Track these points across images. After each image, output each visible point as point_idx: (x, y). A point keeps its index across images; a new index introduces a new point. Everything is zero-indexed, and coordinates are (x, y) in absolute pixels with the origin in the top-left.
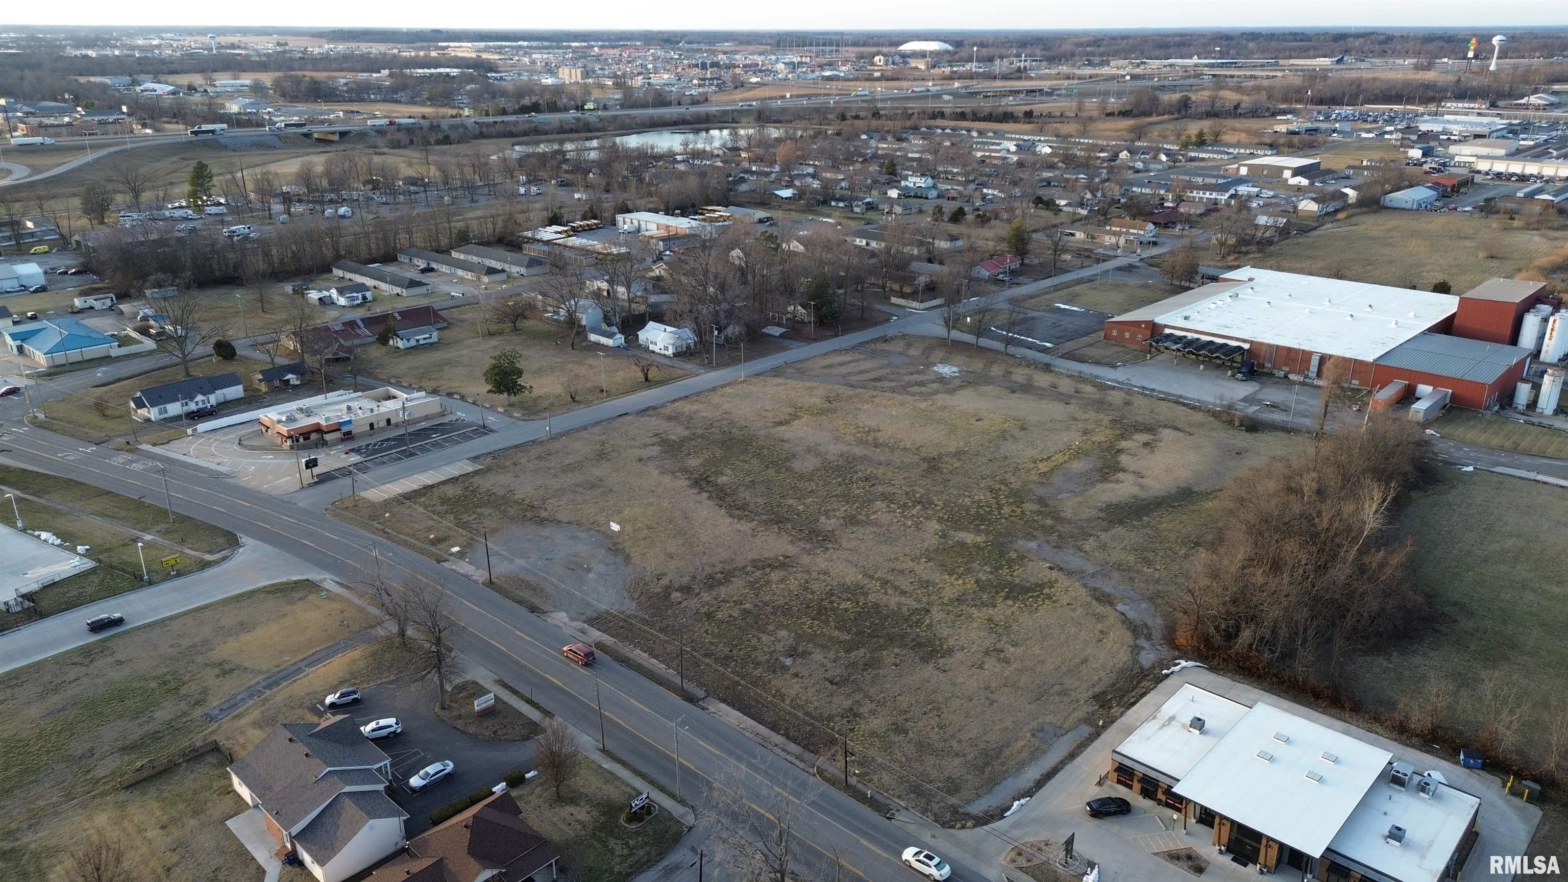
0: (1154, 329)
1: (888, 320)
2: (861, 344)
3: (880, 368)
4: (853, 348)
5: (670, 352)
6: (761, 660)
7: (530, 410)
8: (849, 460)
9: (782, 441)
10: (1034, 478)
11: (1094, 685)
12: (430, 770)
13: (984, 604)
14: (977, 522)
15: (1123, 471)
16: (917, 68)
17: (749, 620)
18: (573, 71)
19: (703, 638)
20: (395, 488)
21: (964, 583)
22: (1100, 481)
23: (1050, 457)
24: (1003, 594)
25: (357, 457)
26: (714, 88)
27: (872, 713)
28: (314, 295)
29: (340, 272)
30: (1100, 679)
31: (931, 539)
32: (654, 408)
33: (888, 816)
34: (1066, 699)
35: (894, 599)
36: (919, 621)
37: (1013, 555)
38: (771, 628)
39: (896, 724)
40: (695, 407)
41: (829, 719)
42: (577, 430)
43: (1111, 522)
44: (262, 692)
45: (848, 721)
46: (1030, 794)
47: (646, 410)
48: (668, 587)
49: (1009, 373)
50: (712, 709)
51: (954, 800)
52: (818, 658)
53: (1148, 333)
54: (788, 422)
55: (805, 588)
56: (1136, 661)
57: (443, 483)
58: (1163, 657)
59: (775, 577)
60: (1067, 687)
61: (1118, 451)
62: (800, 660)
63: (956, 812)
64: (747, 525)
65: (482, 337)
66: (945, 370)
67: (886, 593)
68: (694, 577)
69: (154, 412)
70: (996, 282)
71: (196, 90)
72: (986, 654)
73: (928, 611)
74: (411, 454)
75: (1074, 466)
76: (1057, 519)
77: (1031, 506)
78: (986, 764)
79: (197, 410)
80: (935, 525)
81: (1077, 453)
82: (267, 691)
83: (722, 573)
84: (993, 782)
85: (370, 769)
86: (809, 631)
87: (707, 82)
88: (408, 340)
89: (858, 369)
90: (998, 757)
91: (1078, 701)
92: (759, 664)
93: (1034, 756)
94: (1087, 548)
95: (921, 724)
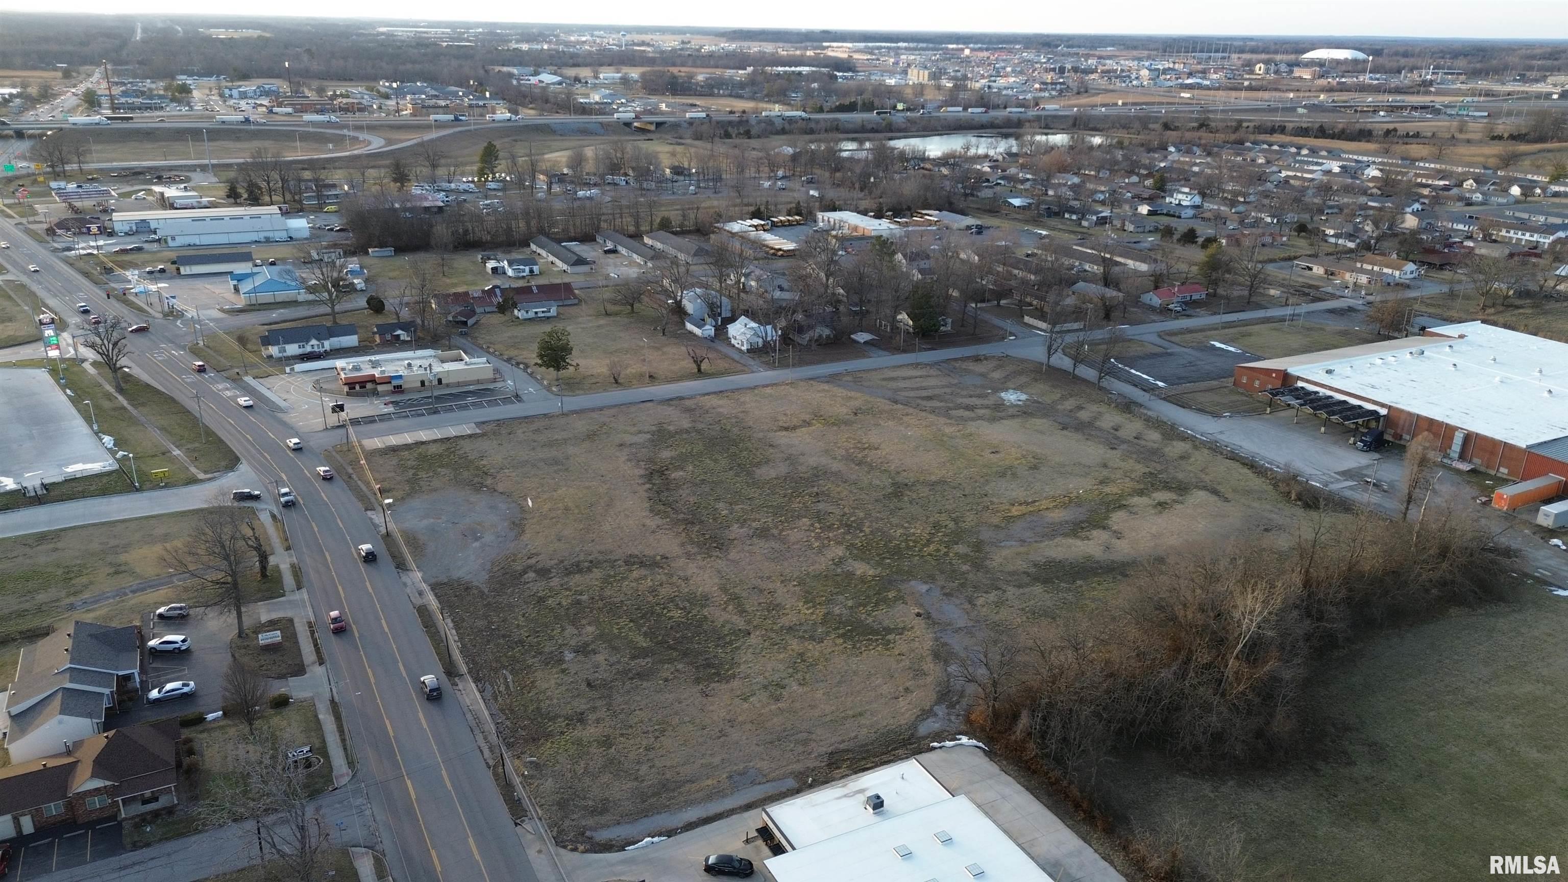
0: (1286, 378)
4: (931, 365)
5: (744, 348)
6: (547, 650)
7: (571, 386)
8: (818, 473)
9: (771, 446)
10: (995, 520)
11: (844, 741)
12: (169, 686)
13: (812, 638)
14: (887, 555)
15: (1104, 528)
16: (1301, 78)
17: (572, 611)
18: (921, 72)
19: (516, 619)
20: (393, 440)
21: (812, 613)
22: (1065, 535)
23: (1035, 501)
24: (841, 631)
25: (390, 409)
26: (1054, 93)
27: (598, 721)
28: (491, 264)
29: (533, 247)
30: (856, 737)
31: (822, 563)
32: (681, 398)
33: (518, 821)
34: (800, 749)
35: (726, 616)
36: (731, 643)
37: (891, 595)
38: (584, 622)
39: (608, 737)
40: (721, 402)
41: (553, 719)
42: (593, 410)
43: (1036, 579)
44: (125, 594)
45: (568, 725)
46: (670, 833)
47: (671, 400)
48: (530, 567)
49: (1080, 408)
50: (460, 687)
51: (590, 822)
52: (600, 658)
53: (1278, 383)
54: (794, 428)
55: (653, 591)
56: (914, 726)
57: (435, 441)
58: (948, 729)
59: (635, 574)
60: (814, 736)
61: (1119, 507)
62: (581, 658)
63: (583, 834)
64: (658, 521)
65: (598, 315)
66: (1011, 397)
67: (725, 609)
68: (562, 562)
69: (274, 350)
70: (1165, 311)
71: (580, 81)
72: (765, 687)
73: (749, 634)
74: (436, 412)
75: (1052, 515)
76: (978, 566)
77: (961, 549)
78: (654, 795)
79: (311, 353)
80: (840, 551)
81: (1070, 502)
82: (131, 595)
83: (591, 562)
84: (645, 813)
85: (112, 675)
86: (616, 631)
87: (1050, 87)
88: (527, 312)
89: (918, 385)
90: (674, 790)
91: (810, 754)
92: (541, 653)
93: (710, 797)
94: (980, 601)
95: (632, 742)
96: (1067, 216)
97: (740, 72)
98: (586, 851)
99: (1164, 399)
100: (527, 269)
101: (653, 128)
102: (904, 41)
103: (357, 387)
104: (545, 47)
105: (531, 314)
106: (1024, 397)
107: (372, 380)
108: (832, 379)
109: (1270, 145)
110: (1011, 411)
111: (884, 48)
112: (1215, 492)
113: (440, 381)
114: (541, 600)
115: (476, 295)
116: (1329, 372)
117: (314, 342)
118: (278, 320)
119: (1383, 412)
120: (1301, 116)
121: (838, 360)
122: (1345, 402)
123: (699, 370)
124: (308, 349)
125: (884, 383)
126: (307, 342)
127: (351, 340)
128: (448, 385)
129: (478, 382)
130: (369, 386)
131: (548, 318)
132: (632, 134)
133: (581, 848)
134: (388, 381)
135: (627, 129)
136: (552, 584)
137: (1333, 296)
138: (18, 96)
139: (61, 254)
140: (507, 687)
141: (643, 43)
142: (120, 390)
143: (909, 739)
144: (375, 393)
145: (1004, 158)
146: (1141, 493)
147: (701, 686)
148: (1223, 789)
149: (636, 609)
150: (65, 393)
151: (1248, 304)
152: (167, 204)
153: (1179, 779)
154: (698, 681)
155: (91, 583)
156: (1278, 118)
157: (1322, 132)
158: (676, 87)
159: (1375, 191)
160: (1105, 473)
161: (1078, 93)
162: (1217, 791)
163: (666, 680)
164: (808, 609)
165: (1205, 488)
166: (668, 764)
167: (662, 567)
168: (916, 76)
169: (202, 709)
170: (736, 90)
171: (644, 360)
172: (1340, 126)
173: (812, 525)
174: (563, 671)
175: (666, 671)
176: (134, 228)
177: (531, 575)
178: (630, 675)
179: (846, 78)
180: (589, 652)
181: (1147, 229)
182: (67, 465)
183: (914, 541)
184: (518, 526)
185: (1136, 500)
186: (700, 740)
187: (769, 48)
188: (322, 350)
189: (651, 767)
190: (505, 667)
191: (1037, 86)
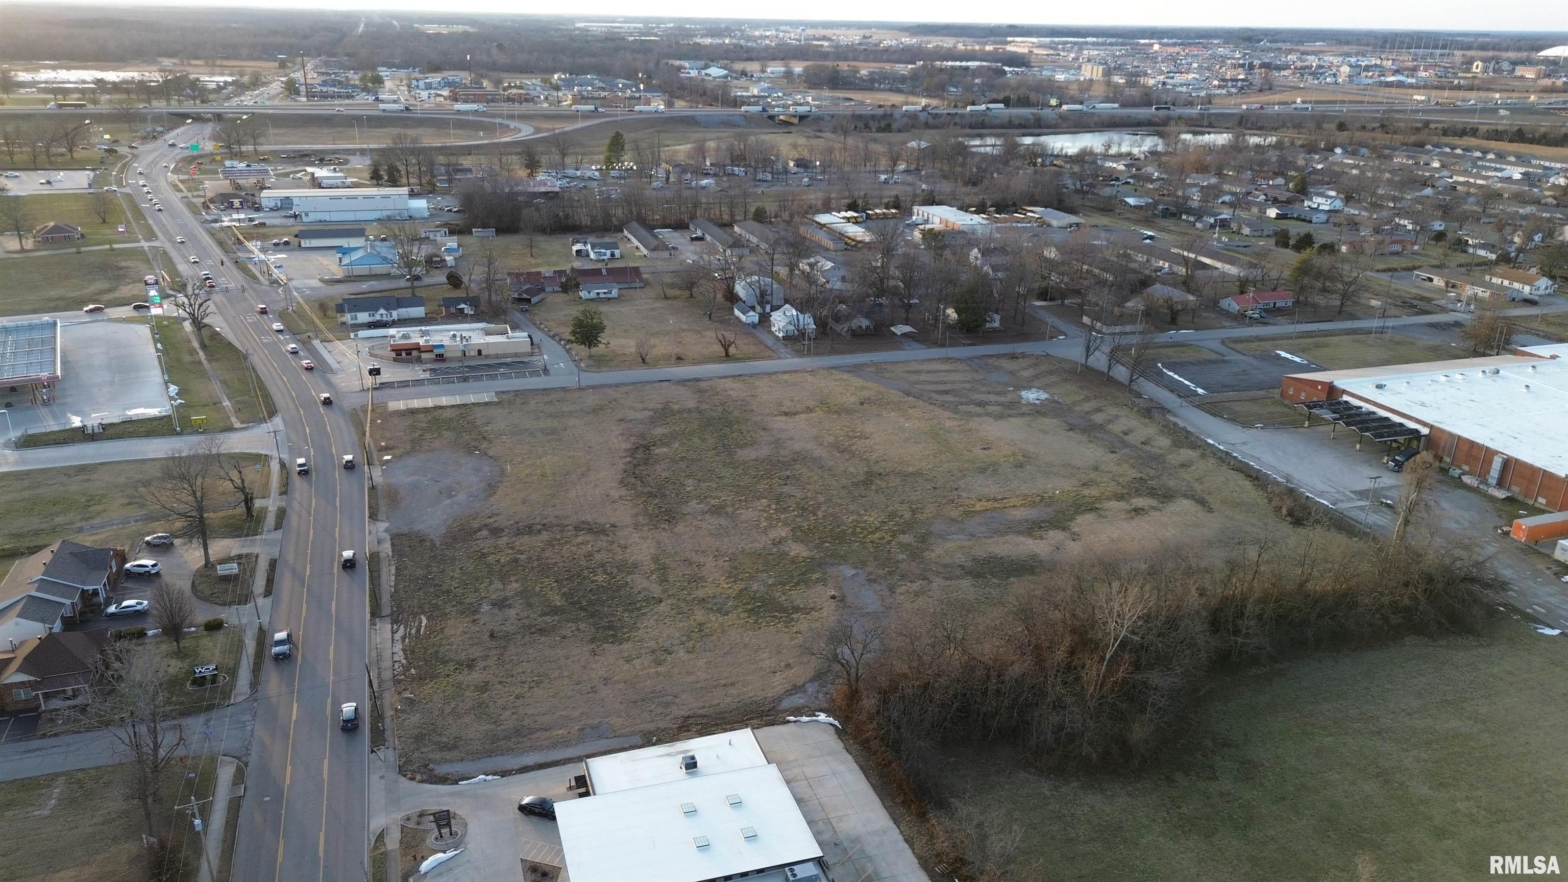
0: (1332, 390)
1: (1052, 338)
2: (981, 357)
3: (965, 382)
4: (967, 360)
5: (781, 335)
6: (467, 601)
7: (599, 362)
8: (799, 458)
9: (765, 429)
10: (954, 514)
11: (704, 707)
12: (125, 603)
13: (719, 611)
14: (829, 539)
15: (1064, 529)
16: (1522, 77)
17: (506, 568)
18: (1095, 67)
19: (453, 571)
20: (416, 404)
21: (730, 588)
22: (1019, 533)
23: (1005, 498)
24: (750, 607)
25: (427, 375)
26: (1233, 90)
27: (485, 668)
28: (578, 247)
29: (626, 232)
30: (718, 704)
31: (761, 542)
32: (697, 380)
33: (375, 749)
34: (660, 710)
35: (646, 584)
36: (639, 609)
37: (815, 576)
38: (513, 578)
39: (487, 683)
40: (735, 386)
41: (445, 662)
42: (609, 386)
43: (968, 572)
44: (129, 523)
45: (456, 669)
46: (504, 774)
47: (689, 380)
48: (486, 525)
49: (1099, 410)
50: (378, 627)
51: (437, 756)
52: (512, 612)
53: (1324, 396)
54: (795, 414)
55: (589, 556)
56: (780, 699)
57: (453, 406)
58: (810, 705)
59: (580, 539)
60: (677, 700)
61: (1090, 510)
62: (496, 611)
63: (426, 766)
64: (623, 492)
65: (657, 299)
66: (1031, 396)
67: (648, 578)
68: (518, 523)
69: (348, 318)
70: (1241, 318)
71: (746, 75)
72: (653, 652)
73: (661, 602)
74: (465, 380)
75: (1015, 513)
76: (915, 555)
77: (906, 538)
78: (505, 738)
79: (378, 321)
80: (783, 532)
81: (1041, 501)
82: (133, 523)
83: (544, 525)
84: (489, 754)
85: (78, 588)
86: (537, 589)
87: (1230, 84)
88: (589, 292)
89: (939, 379)
90: (525, 736)
91: (667, 715)
92: (461, 604)
93: (554, 746)
94: (902, 589)
95: (506, 689)
96: (1184, 217)
97: (910, 66)
98: (421, 782)
99: (1198, 407)
100: (608, 252)
101: (796, 121)
102: (1094, 36)
103: (404, 354)
104: (727, 41)
105: (593, 295)
106: (1044, 396)
107: (418, 348)
108: (855, 369)
109: (1453, 148)
110: (1024, 409)
111: (1071, 42)
112: (1202, 502)
113: (480, 352)
114: (484, 556)
115: (547, 275)
116: (1380, 387)
117: (382, 311)
118: (366, 291)
119: (1425, 431)
120: (1503, 118)
121: (870, 351)
122: (1387, 419)
123: (727, 355)
124: (378, 317)
125: (905, 375)
126: (377, 310)
127: (418, 312)
128: (487, 357)
129: (516, 355)
130: (415, 353)
131: (609, 299)
132: (775, 127)
133: (418, 777)
134: (431, 349)
135: (770, 122)
136: (499, 542)
137: (1443, 310)
138: (233, 83)
139: (207, 226)
140: (418, 630)
141: (824, 38)
142: (204, 346)
143: (769, 710)
144: (419, 360)
145: (1146, 157)
146: (1120, 497)
147: (594, 646)
148: (1063, 789)
149: (567, 571)
150: (156, 346)
151: (1340, 313)
152: (316, 183)
153: (1023, 775)
154: (593, 640)
155: (105, 511)
156: (1475, 120)
157: (1520, 136)
158: (836, 81)
159: (1550, 200)
160: (1093, 475)
161: (1261, 91)
162: (1056, 790)
163: (564, 637)
164: (727, 583)
165: (1193, 497)
166: (530, 712)
167: (607, 535)
168: (1091, 72)
169: (145, 626)
170: (896, 84)
171: (680, 342)
172: (1543, 130)
173: (769, 506)
174: (474, 621)
175: (568, 629)
176: (279, 204)
177: (485, 533)
178: (533, 630)
179: (1017, 73)
180: (504, 607)
181: (1265, 233)
182: (130, 409)
183: (863, 529)
184: (491, 488)
185: (1114, 504)
186: (569, 694)
187: (947, 43)
188: (389, 319)
189: (513, 714)
190: (424, 613)
191: (1216, 83)
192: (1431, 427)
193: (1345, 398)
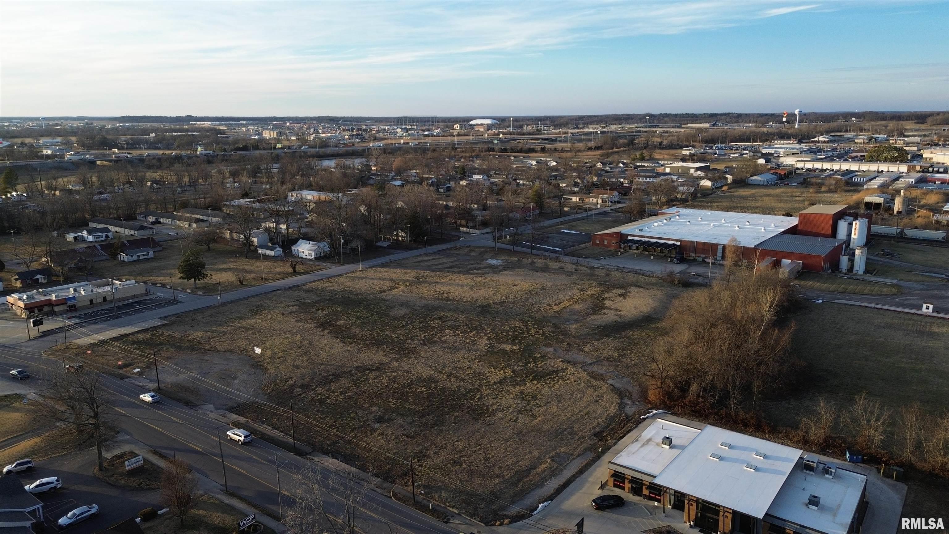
0: (622, 237)
1: (459, 239)
2: (440, 251)
3: (452, 262)
4: (435, 253)
5: (313, 257)
7: (210, 290)
8: (429, 309)
9: (384, 300)
10: (551, 314)
11: (594, 427)
13: (518, 384)
14: (513, 339)
15: (608, 309)
16: (479, 130)
17: (351, 403)
21: (504, 372)
22: (593, 314)
23: (560, 303)
24: (530, 377)
26: (358, 140)
27: (436, 454)
28: (70, 236)
29: (94, 224)
30: (599, 424)
31: (482, 349)
32: (296, 286)
33: (445, 520)
34: (576, 437)
35: (454, 384)
36: (474, 397)
37: (537, 356)
38: (365, 406)
39: (453, 460)
40: (326, 285)
42: (242, 300)
43: (601, 335)
45: (419, 460)
46: (551, 498)
48: (292, 386)
49: (533, 262)
50: (317, 460)
51: (495, 506)
52: (399, 422)
53: (617, 240)
54: (389, 290)
55: (393, 381)
56: (622, 411)
57: (137, 332)
58: (640, 408)
59: (372, 375)
60: (576, 429)
61: (603, 299)
62: (386, 424)
63: (498, 514)
64: (355, 346)
66: (493, 262)
67: (450, 381)
68: (313, 379)
71: (28, 145)
72: (520, 413)
73: (479, 389)
74: (118, 317)
75: (575, 307)
76: (566, 335)
80: (485, 341)
81: (578, 300)
83: (333, 375)
84: (524, 492)
86: (393, 406)
87: (354, 137)
88: (132, 256)
90: (528, 475)
91: (584, 438)
92: (355, 428)
93: (553, 473)
94: (586, 350)
95: (472, 458)
99: (568, 255)
100: (104, 235)
103: (36, 311)
105: (135, 258)
106: (500, 261)
107: (49, 303)
108: (383, 265)
110: (500, 268)
114: (321, 401)
115: (81, 251)
116: (640, 230)
119: (678, 243)
122: (658, 242)
123: (295, 271)
125: (418, 264)
130: (46, 309)
133: (506, 521)
134: (63, 302)
135: (93, 165)
136: (319, 392)
137: (593, 209)
143: (627, 418)
144: (53, 313)
146: (606, 292)
147: (481, 421)
149: (393, 393)
151: (561, 215)
154: (475, 419)
156: (487, 146)
157: (514, 150)
160: (579, 286)
161: (372, 140)
163: (455, 423)
164: (499, 371)
165: (632, 285)
166: (508, 463)
167: (385, 369)
168: (269, 135)
172: (519, 147)
173: (454, 332)
174: (382, 434)
175: (450, 419)
177: (298, 390)
178: (429, 426)
179: (225, 137)
180: (388, 421)
183: (521, 330)
185: (607, 295)
186: (513, 447)
189: (500, 468)
191: (347, 137)
192: (681, 241)
193: (630, 238)
